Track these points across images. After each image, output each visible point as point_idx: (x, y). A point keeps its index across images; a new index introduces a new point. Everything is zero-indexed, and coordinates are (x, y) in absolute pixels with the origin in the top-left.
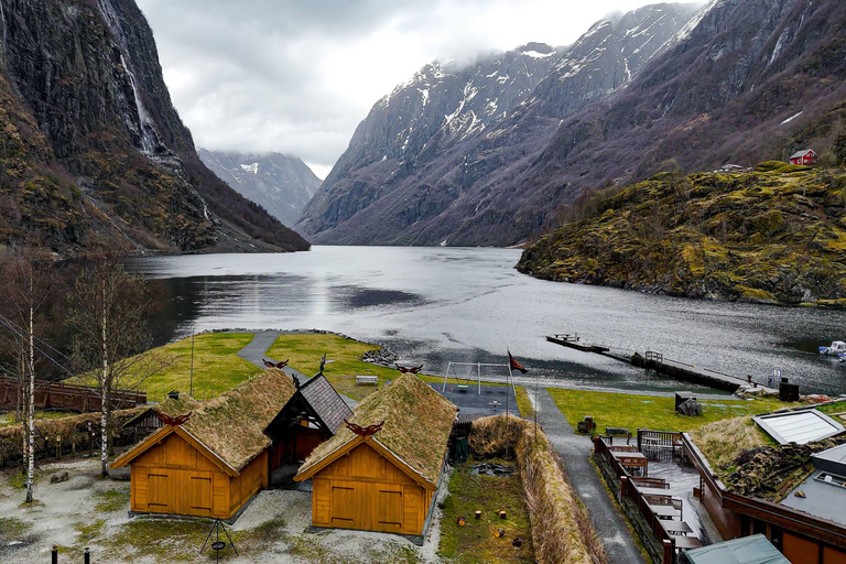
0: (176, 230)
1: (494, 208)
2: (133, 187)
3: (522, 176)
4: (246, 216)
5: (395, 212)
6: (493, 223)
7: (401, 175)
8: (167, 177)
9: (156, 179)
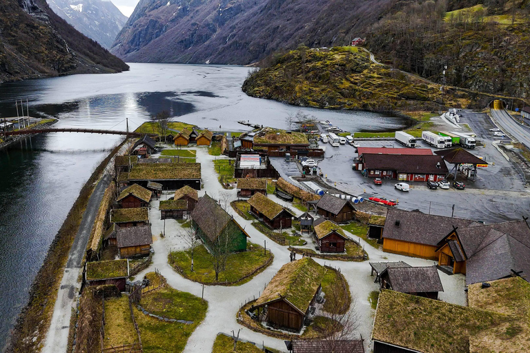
0: (53, 60)
1: (237, 39)
2: (26, 35)
3: (254, 19)
4: (89, 49)
5: (177, 41)
6: (237, 49)
7: (179, 16)
8: (43, 28)
9: (37, 29)
